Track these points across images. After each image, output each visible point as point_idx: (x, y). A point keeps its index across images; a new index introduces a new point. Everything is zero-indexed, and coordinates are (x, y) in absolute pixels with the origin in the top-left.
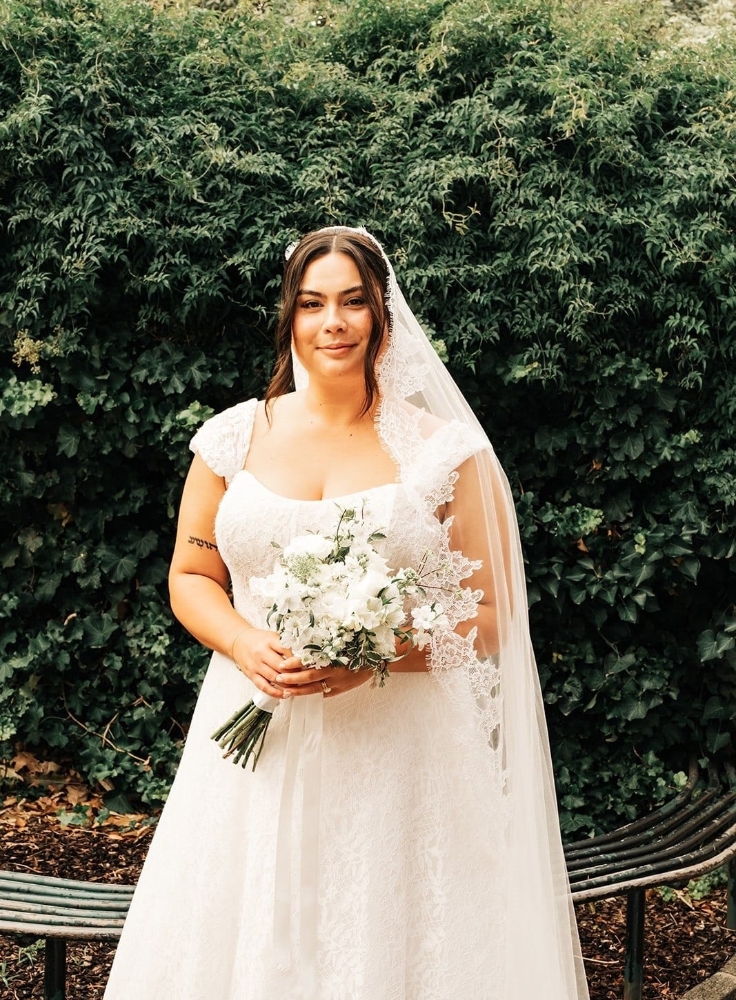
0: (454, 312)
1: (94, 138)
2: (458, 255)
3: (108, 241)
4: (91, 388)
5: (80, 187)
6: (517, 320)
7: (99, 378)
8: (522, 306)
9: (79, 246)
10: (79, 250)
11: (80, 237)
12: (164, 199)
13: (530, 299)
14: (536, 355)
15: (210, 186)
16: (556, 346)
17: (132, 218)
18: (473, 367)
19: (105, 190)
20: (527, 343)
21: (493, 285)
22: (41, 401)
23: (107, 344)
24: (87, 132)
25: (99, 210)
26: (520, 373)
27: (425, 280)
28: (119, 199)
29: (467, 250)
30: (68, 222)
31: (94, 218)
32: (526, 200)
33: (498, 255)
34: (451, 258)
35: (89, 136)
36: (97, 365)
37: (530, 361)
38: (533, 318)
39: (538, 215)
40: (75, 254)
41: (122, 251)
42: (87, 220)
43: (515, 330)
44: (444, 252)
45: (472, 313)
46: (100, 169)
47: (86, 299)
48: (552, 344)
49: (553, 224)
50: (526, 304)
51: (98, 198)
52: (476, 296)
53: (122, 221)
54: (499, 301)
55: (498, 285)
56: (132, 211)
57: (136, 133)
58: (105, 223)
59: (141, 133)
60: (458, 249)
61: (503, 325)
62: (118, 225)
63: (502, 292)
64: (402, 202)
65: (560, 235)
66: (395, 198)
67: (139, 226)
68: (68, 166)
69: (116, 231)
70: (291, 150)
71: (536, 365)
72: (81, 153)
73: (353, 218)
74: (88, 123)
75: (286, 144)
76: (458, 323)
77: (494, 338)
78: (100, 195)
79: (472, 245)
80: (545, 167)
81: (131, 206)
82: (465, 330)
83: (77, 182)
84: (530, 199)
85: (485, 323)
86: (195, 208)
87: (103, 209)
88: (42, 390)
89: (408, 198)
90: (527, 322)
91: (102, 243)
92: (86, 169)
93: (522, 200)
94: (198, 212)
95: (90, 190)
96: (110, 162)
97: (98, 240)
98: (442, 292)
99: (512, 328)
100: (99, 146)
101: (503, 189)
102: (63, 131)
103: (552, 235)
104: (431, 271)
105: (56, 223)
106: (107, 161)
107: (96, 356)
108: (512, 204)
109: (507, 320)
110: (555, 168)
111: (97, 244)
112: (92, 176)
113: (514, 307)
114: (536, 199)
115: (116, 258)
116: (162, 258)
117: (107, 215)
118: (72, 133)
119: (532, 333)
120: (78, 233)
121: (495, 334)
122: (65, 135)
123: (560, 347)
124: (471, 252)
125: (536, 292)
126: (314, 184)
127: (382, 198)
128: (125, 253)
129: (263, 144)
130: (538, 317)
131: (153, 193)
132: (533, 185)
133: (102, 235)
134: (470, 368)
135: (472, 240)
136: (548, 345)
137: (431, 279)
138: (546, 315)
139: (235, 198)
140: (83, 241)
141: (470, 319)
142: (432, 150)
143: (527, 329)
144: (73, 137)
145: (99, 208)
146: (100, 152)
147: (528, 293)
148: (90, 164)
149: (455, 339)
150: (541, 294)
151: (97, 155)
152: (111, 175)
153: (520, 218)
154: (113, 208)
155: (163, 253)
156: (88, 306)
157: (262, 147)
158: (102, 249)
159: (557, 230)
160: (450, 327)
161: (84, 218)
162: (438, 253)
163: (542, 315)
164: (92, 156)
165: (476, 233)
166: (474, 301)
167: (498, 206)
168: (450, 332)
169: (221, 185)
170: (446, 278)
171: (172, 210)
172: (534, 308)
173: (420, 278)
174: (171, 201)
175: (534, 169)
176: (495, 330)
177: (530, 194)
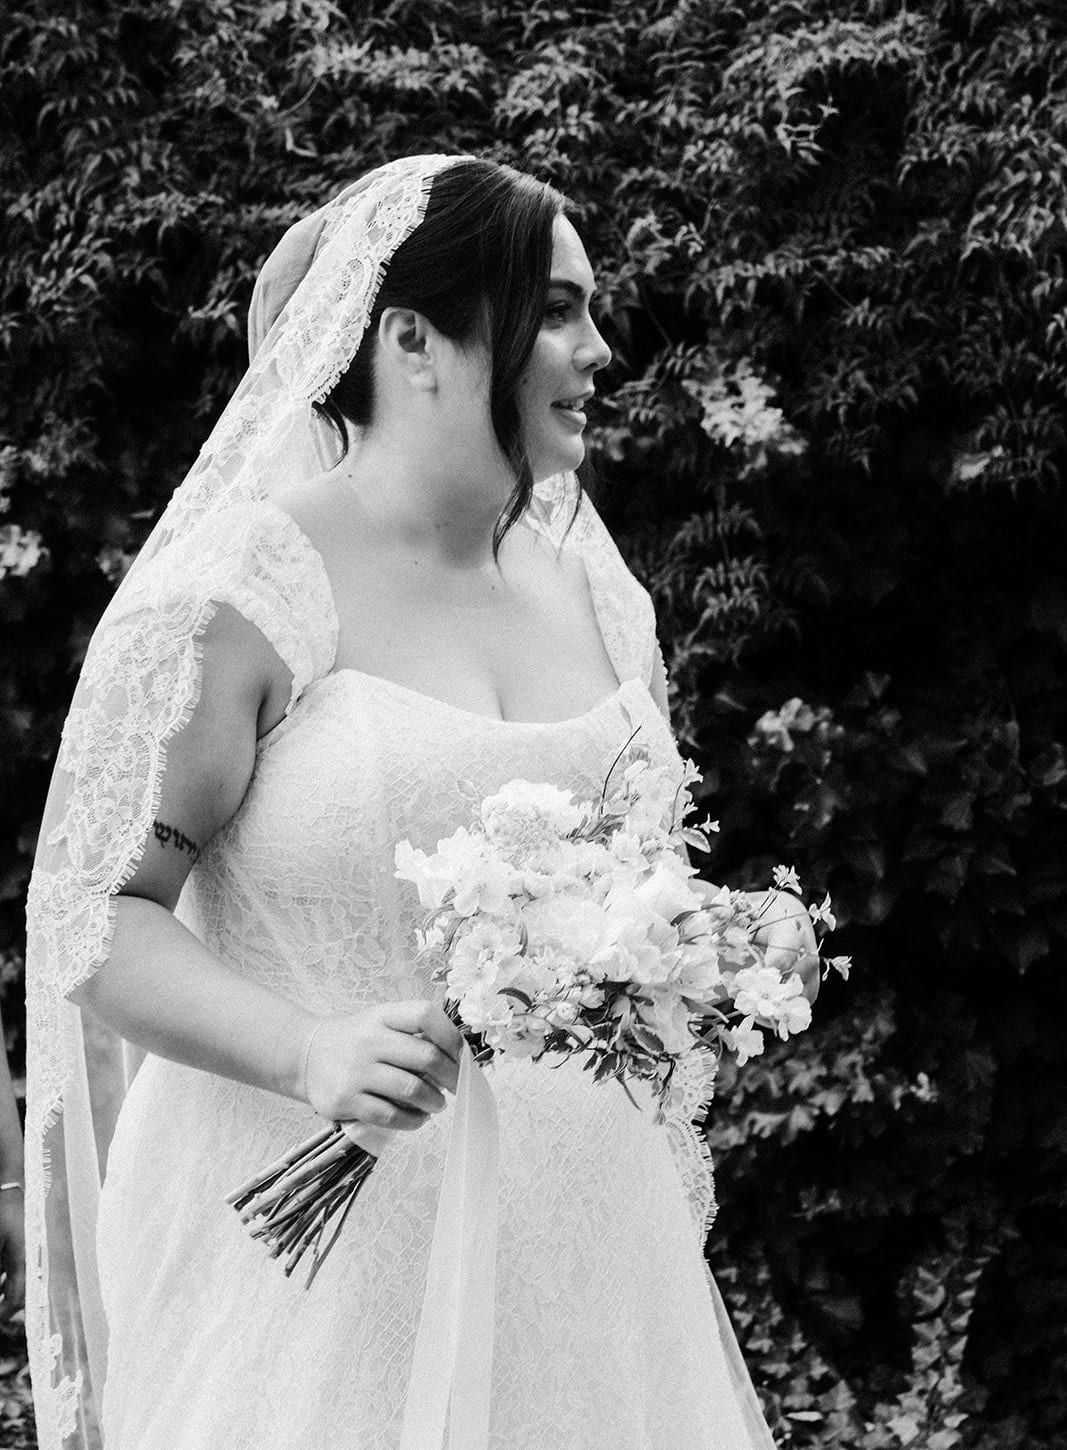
0: (827, 349)
1: (103, 41)
2: (834, 229)
3: (119, 242)
4: (123, 538)
5: (73, 139)
6: (963, 358)
7: (138, 515)
8: (976, 328)
9: (62, 257)
10: (61, 265)
11: (67, 239)
12: (239, 152)
13: (991, 312)
14: (999, 431)
15: (332, 119)
16: (1045, 410)
17: (169, 193)
18: (865, 461)
19: (122, 142)
20: (984, 404)
21: (915, 287)
22: (16, 566)
23: (152, 448)
24: (85, 29)
25: (109, 185)
26: (970, 469)
27: (751, 286)
28: (146, 159)
29: (855, 217)
30: (49, 213)
31: (98, 202)
32: (972, 107)
33: (923, 224)
34: (820, 236)
35: (92, 39)
36: (133, 489)
37: (987, 445)
38: (997, 354)
39: (994, 136)
40: (53, 274)
41: (151, 262)
42: (84, 203)
43: (958, 379)
44: (805, 226)
45: (864, 350)
46: (111, 100)
47: (99, 360)
48: (1036, 408)
49: (1024, 156)
50: (984, 324)
51: (106, 160)
52: (860, 313)
53: (149, 202)
54: (922, 320)
55: (925, 288)
56: (172, 180)
57: (184, 26)
58: (120, 208)
59: (196, 24)
60: (834, 216)
61: (931, 370)
62: (143, 212)
63: (935, 300)
64: (709, 126)
65: (1038, 177)
66: (694, 121)
67: (180, 210)
68: (49, 100)
69: (138, 221)
70: (511, 35)
71: (998, 451)
72: (73, 73)
73: (617, 165)
74: (91, 12)
75: (499, 23)
76: (832, 371)
77: (906, 399)
78: (111, 154)
79: (865, 206)
80: (1023, 34)
81: (171, 170)
82: (844, 384)
83: (66, 130)
84: (980, 102)
85: (891, 367)
86: (301, 166)
87: (117, 181)
88: (20, 545)
89: (723, 118)
90: (985, 363)
91: (105, 248)
92: (83, 103)
93: (963, 106)
94: (304, 175)
95: (92, 144)
96: (134, 86)
97: (98, 243)
98: (792, 308)
99: (952, 377)
100: (112, 54)
101: (929, 85)
102: (38, 30)
103: (1021, 177)
104: (769, 265)
105: (28, 214)
106: (128, 84)
107: (129, 472)
108: (943, 116)
109: (943, 360)
110: (1043, 34)
111: (96, 251)
112: (97, 116)
113: (958, 331)
114: (993, 102)
115: (139, 274)
116: (231, 272)
117: (124, 192)
118: (55, 33)
119: (994, 385)
120: (65, 230)
121: (910, 391)
122: (41, 38)
123: (1052, 411)
124: (863, 222)
125: (1002, 298)
126: (527, 103)
127: (666, 121)
128: (157, 265)
129: (447, 28)
130: (1006, 351)
131: (220, 141)
132: (995, 72)
133: (112, 231)
134: (860, 463)
135: (866, 196)
136: (1027, 408)
137: (765, 282)
138: (1020, 347)
139: (378, 141)
140: (73, 245)
141: (855, 362)
142: (789, 15)
143: (983, 377)
144: (56, 42)
145: (109, 178)
146: (115, 67)
147: (985, 300)
148: (92, 92)
149: (825, 403)
150: (1010, 303)
151: (106, 74)
152: (134, 111)
153: (951, 142)
154: (133, 178)
155: (232, 260)
156: (102, 372)
157: (441, 34)
158: (105, 260)
159: (1032, 164)
160: (818, 381)
161: (78, 199)
162: (791, 228)
163: (1013, 347)
164: (98, 76)
165: (876, 181)
166: (855, 322)
167: (914, 120)
168: (816, 390)
169: (352, 117)
170: (799, 280)
171: (254, 174)
172: (999, 332)
173: (741, 282)
174: (252, 156)
175: (1000, 38)
176: (910, 382)
177: (980, 92)
